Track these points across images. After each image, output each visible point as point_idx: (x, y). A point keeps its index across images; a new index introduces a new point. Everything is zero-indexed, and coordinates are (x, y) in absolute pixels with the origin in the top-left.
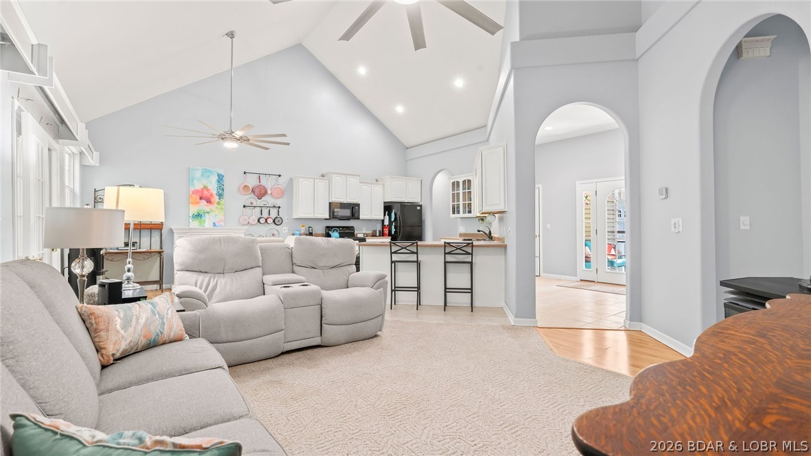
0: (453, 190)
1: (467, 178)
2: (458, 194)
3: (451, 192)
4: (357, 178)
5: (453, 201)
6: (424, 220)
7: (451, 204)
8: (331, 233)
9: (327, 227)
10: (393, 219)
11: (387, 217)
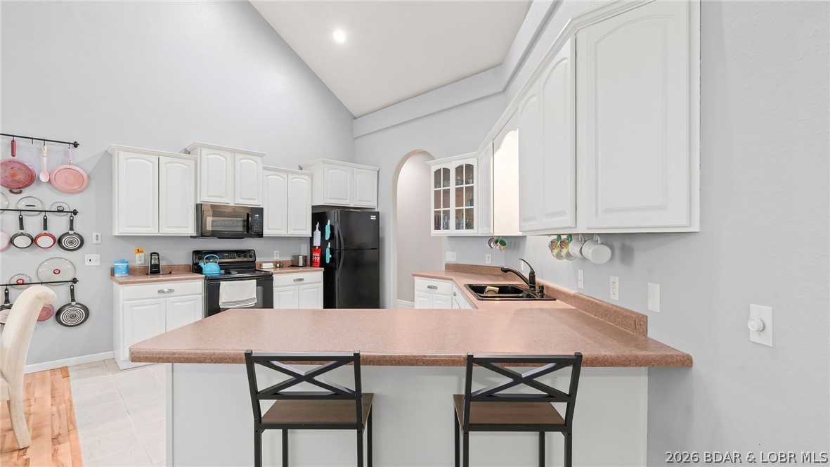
0: (437, 184)
1: (464, 162)
2: (447, 192)
3: (433, 189)
4: (259, 159)
5: (437, 205)
6: (384, 238)
7: (433, 210)
8: (201, 264)
9: (197, 253)
10: (327, 237)
11: (318, 233)
